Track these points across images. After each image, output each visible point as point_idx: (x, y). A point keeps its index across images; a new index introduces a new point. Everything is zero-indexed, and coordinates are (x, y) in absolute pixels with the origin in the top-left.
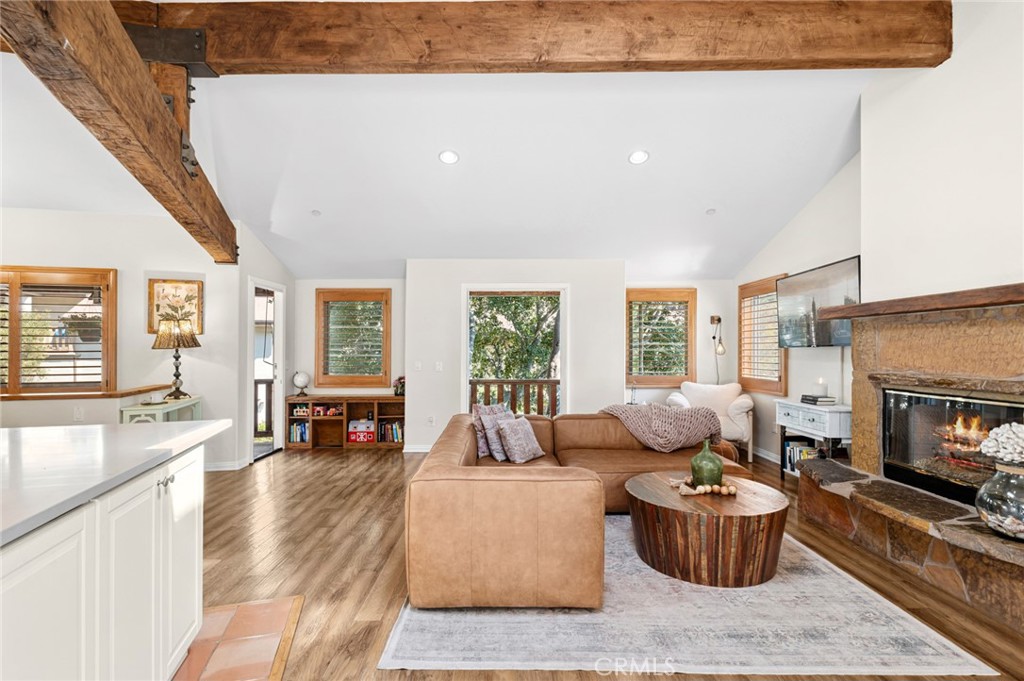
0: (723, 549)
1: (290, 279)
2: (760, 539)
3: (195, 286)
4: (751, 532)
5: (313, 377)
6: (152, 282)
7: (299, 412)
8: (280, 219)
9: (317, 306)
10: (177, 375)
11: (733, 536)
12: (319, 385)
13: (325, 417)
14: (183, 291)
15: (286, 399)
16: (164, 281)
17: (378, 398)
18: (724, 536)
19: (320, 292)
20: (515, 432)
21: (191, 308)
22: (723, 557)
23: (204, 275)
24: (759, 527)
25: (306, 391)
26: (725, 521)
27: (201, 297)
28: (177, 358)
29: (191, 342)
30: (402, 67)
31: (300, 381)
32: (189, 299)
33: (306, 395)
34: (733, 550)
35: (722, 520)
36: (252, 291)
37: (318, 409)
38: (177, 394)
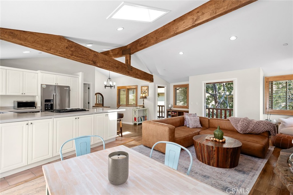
0: (203, 153)
1: (168, 83)
2: (214, 153)
3: (147, 87)
4: (210, 150)
5: (173, 105)
6: (142, 87)
7: (170, 113)
8: (160, 72)
9: (174, 89)
10: (143, 104)
11: (205, 150)
12: (174, 107)
13: (174, 115)
14: (146, 88)
15: (167, 110)
16: (143, 87)
17: (178, 111)
18: (203, 149)
19: (174, 86)
20: (191, 120)
21: (147, 91)
22: (204, 155)
23: (149, 85)
24: (213, 150)
25: (171, 108)
26: (203, 145)
27: (148, 89)
28: (143, 100)
29: (145, 97)
30: (154, 44)
31: (170, 106)
32: (146, 89)
33: (171, 109)
34: (206, 154)
35: (202, 145)
36: (157, 87)
37: (173, 113)
38: (144, 107)
